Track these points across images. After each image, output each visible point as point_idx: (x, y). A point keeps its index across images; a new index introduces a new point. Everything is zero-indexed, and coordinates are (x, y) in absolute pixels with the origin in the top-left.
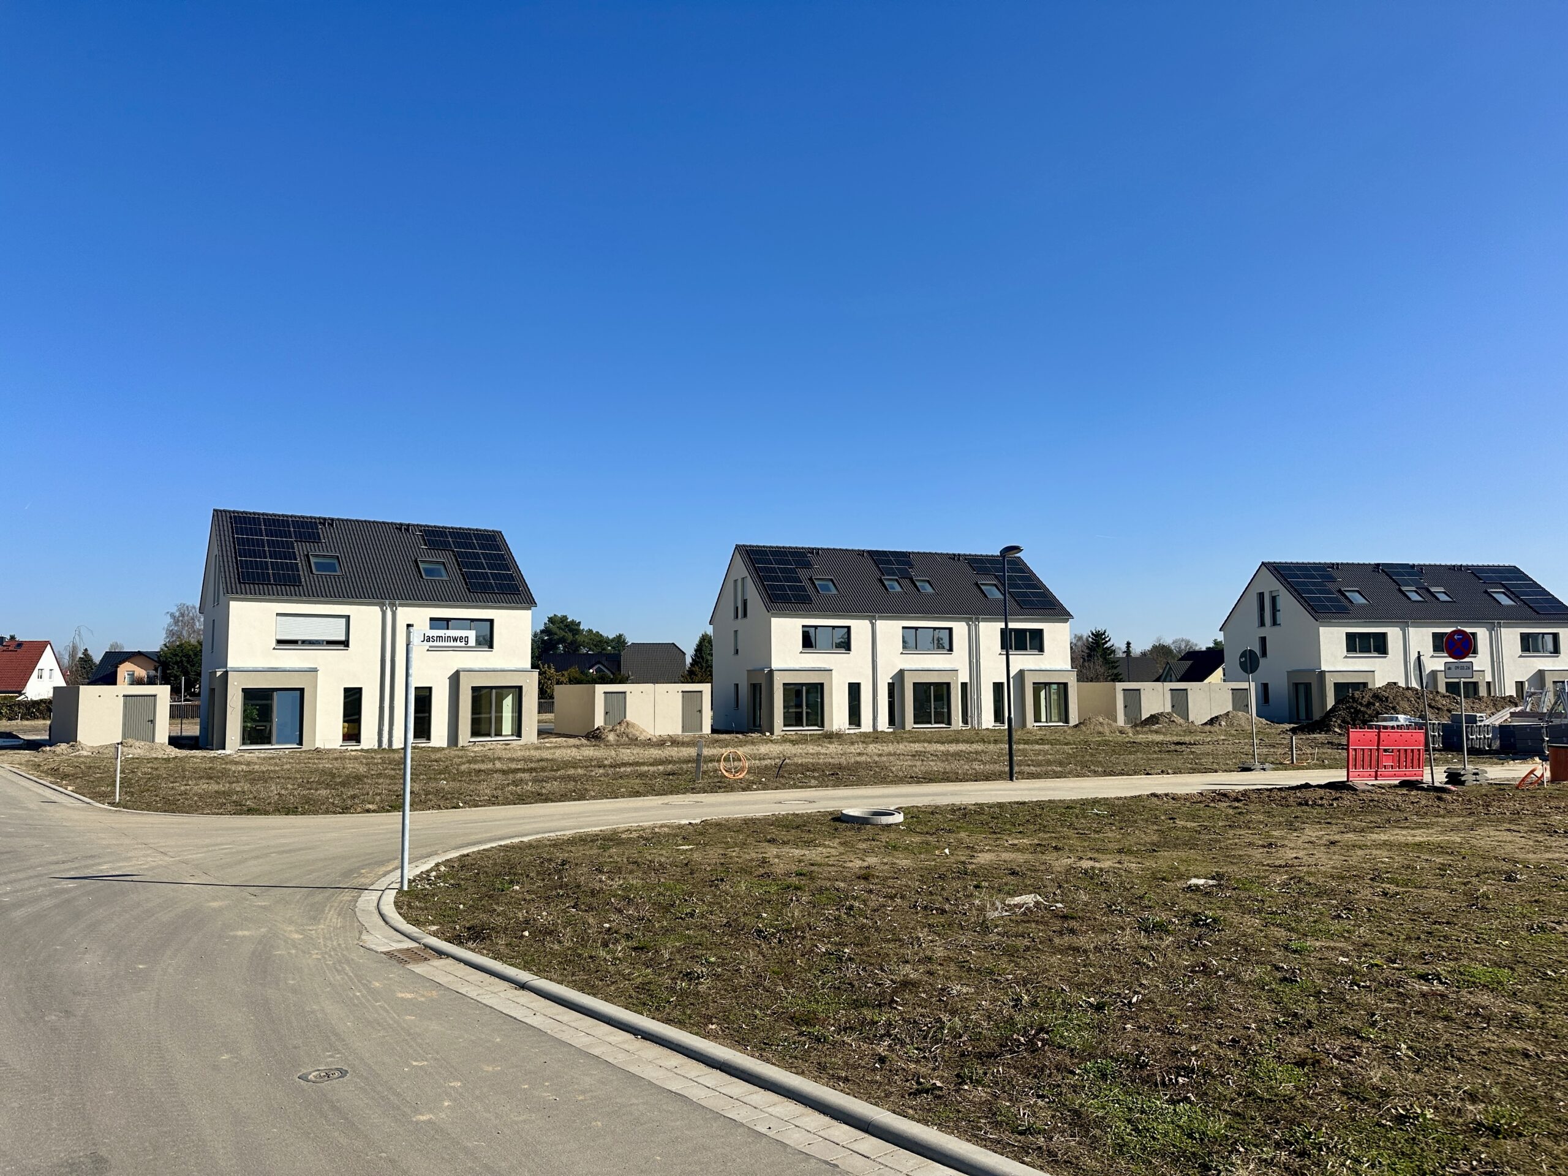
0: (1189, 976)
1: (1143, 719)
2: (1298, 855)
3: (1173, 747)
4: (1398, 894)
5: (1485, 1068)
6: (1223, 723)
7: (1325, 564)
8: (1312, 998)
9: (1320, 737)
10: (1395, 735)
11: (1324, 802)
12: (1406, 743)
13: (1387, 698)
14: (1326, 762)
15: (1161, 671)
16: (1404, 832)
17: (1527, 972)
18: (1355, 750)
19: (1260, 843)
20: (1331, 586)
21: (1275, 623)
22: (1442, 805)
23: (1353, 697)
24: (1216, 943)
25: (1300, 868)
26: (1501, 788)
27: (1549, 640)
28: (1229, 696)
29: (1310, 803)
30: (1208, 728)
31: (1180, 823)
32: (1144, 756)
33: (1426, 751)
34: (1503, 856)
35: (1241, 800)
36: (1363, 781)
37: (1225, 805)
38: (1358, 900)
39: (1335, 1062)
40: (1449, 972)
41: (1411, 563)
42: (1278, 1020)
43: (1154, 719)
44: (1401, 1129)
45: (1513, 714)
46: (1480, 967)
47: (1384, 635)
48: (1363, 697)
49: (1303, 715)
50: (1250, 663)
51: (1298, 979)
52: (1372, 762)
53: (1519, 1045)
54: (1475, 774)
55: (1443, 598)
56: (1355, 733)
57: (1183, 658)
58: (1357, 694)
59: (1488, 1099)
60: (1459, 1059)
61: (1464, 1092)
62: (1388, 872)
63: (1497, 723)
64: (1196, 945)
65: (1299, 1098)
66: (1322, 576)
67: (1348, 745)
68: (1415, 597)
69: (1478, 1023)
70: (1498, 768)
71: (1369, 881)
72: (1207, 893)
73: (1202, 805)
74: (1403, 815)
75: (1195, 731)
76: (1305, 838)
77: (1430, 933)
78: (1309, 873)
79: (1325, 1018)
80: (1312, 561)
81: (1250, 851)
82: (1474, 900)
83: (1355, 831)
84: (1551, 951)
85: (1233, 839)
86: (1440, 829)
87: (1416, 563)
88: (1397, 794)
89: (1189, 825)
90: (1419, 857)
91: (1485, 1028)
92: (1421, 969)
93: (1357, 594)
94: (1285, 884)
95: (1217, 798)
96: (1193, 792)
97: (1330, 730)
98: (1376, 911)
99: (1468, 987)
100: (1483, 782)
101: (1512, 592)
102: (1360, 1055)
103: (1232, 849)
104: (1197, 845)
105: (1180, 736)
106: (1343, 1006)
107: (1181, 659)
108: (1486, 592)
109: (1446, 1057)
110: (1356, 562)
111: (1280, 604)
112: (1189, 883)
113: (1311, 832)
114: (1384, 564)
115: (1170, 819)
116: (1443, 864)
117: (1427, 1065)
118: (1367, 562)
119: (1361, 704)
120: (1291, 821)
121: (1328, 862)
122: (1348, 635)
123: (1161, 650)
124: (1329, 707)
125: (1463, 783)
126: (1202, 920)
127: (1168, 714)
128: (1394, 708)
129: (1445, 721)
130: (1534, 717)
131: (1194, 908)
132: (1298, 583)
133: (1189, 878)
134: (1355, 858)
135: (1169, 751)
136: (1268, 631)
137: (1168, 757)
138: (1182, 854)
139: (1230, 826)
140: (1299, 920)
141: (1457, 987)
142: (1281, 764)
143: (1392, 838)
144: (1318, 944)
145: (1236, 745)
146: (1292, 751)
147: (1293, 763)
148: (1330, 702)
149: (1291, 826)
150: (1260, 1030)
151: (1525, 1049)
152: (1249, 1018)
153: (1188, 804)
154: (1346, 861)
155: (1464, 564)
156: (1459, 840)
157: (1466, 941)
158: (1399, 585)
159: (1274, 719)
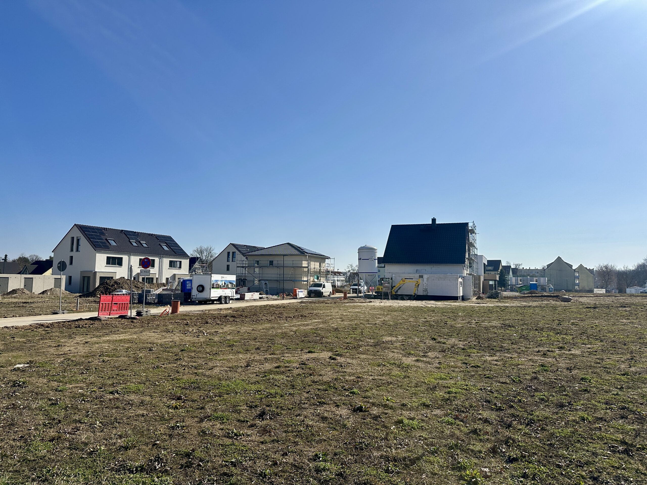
0: (5, 411)
1: (8, 291)
2: (70, 349)
3: (21, 305)
4: (108, 360)
5: (128, 424)
6: (49, 293)
7: (102, 228)
8: (63, 410)
9: (91, 299)
10: (119, 298)
11: (87, 326)
12: (123, 300)
13: (120, 283)
14: (92, 309)
15: (22, 269)
16: (116, 336)
17: (150, 384)
18: (102, 304)
19: (55, 345)
20: (102, 237)
21: (77, 250)
22: (133, 324)
23: (106, 283)
24: (23, 393)
25: (70, 354)
26: (154, 316)
27: (178, 263)
28: (53, 281)
29: (81, 326)
30: (41, 295)
31: (16, 339)
32: (6, 309)
33: (130, 303)
34: (150, 342)
35: (50, 327)
36: (104, 316)
37: (41, 329)
38: (92, 365)
39: (68, 436)
40: (122, 389)
41: (135, 231)
42: (45, 422)
43: (14, 291)
44: (91, 457)
45: (163, 290)
46: (133, 385)
47: (122, 258)
48: (110, 283)
49: (85, 290)
50: (62, 267)
51: (59, 403)
52: (109, 308)
53: (141, 412)
54: (147, 312)
55: (145, 245)
56: (103, 297)
57: (33, 264)
58: (108, 281)
59: (127, 436)
60: (119, 423)
61: (118, 435)
62: (107, 352)
63: (158, 293)
64: (12, 396)
65: (48, 455)
66: (100, 233)
67: (100, 302)
68: (135, 244)
69: (128, 407)
70: (156, 309)
71: (98, 357)
72: (23, 370)
73: (30, 331)
74: (117, 329)
75: (35, 297)
76: (75, 341)
77: (118, 375)
78: (74, 356)
79: (67, 418)
80: (96, 226)
81: (49, 349)
82: (137, 360)
83: (97, 337)
84: (159, 375)
85: (42, 345)
86: (130, 333)
87: (137, 231)
88: (117, 321)
89: (21, 340)
90: (119, 345)
91: (131, 408)
92: (111, 389)
93: (113, 241)
94: (62, 362)
95: (38, 326)
96: (26, 325)
97: (96, 296)
98: (98, 369)
99: (128, 394)
100: (149, 315)
101: (168, 245)
102: (79, 430)
103: (41, 349)
104: (23, 349)
105: (27, 299)
106: (76, 411)
107: (32, 264)
108: (160, 245)
109: (114, 423)
110: (114, 228)
111: (81, 242)
112: (14, 367)
113: (78, 339)
114: (124, 230)
115: (12, 338)
116: (128, 347)
117: (106, 428)
118: (118, 229)
119: (109, 285)
120: (71, 335)
121: (82, 350)
122: (108, 258)
123: (23, 260)
124: (96, 286)
125: (142, 315)
126: (17, 383)
127: (22, 289)
128: (122, 287)
129: (140, 292)
130: (170, 290)
131: (15, 378)
132: (89, 235)
133: (15, 365)
134: (95, 348)
135: (19, 306)
136: (74, 254)
137: (18, 309)
138: (14, 354)
139: (41, 339)
140: (64, 377)
141: (124, 394)
142: (72, 310)
143: (111, 338)
144: (71, 386)
145: (53, 303)
146: (77, 305)
147: (77, 310)
148: (97, 284)
149: (70, 337)
150: (36, 429)
151: (143, 413)
152: (32, 425)
153: (23, 330)
154: (90, 349)
155: (154, 234)
156: (136, 337)
157: (130, 376)
158: (129, 239)
159: (72, 292)
